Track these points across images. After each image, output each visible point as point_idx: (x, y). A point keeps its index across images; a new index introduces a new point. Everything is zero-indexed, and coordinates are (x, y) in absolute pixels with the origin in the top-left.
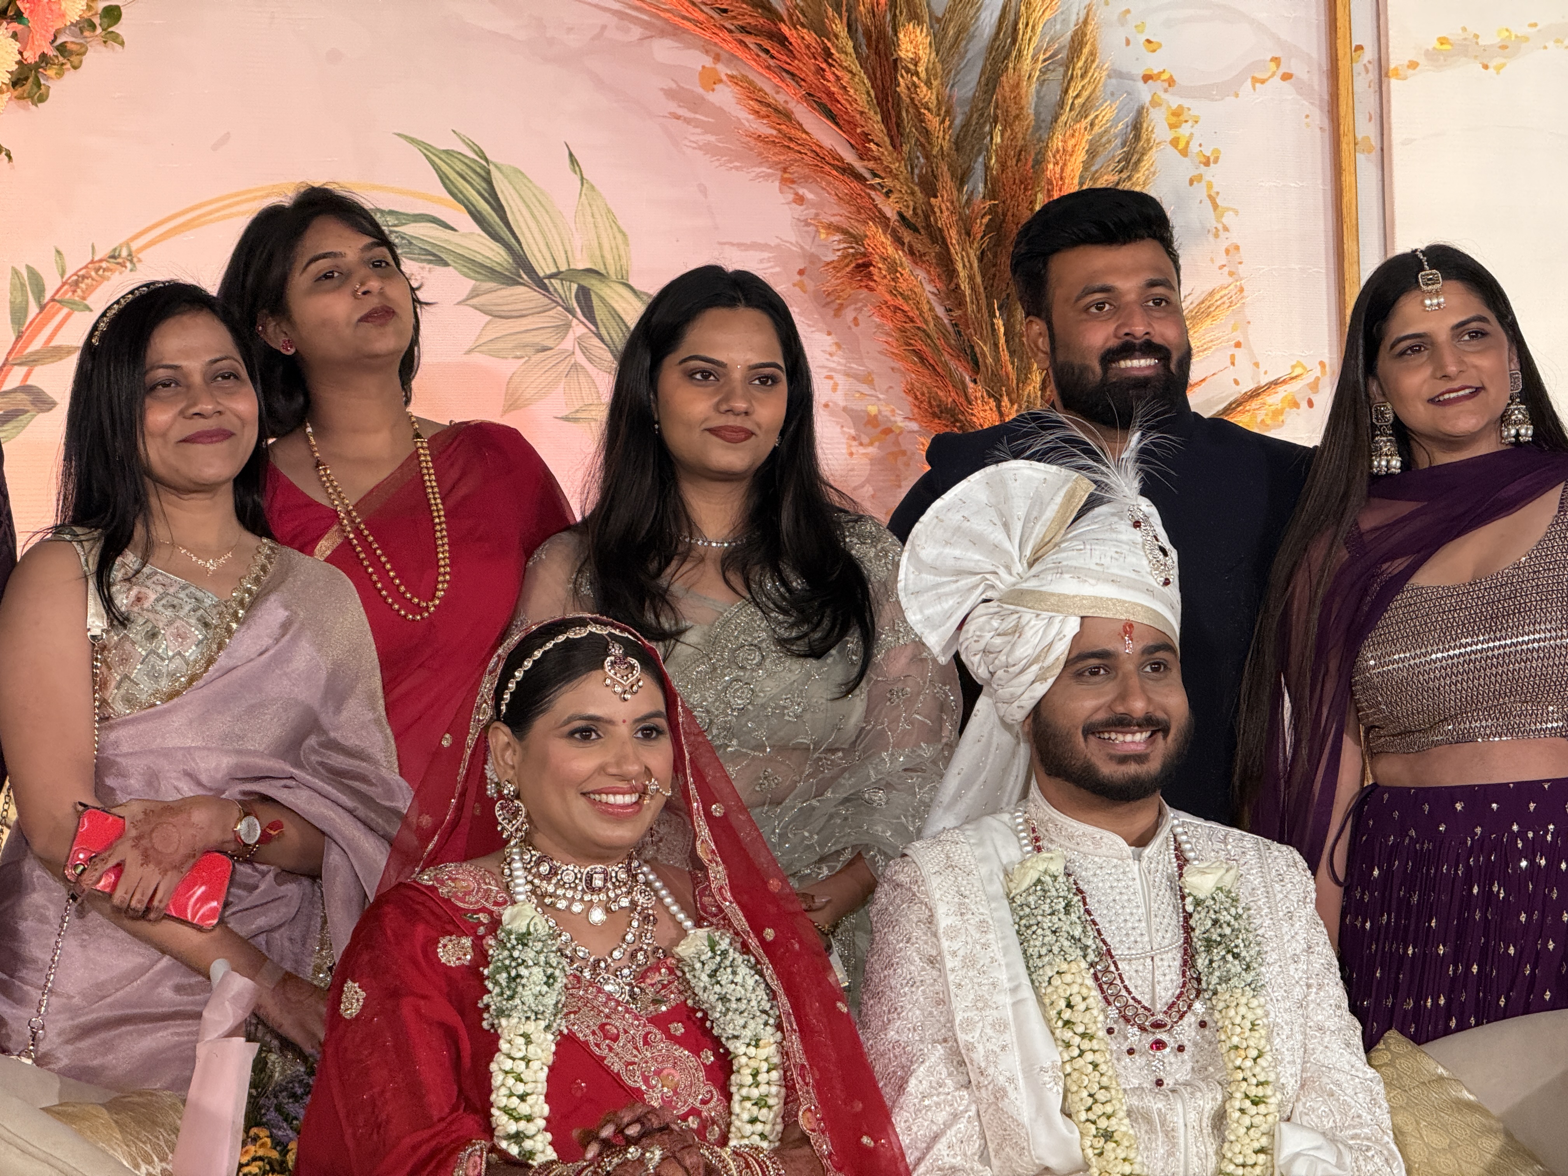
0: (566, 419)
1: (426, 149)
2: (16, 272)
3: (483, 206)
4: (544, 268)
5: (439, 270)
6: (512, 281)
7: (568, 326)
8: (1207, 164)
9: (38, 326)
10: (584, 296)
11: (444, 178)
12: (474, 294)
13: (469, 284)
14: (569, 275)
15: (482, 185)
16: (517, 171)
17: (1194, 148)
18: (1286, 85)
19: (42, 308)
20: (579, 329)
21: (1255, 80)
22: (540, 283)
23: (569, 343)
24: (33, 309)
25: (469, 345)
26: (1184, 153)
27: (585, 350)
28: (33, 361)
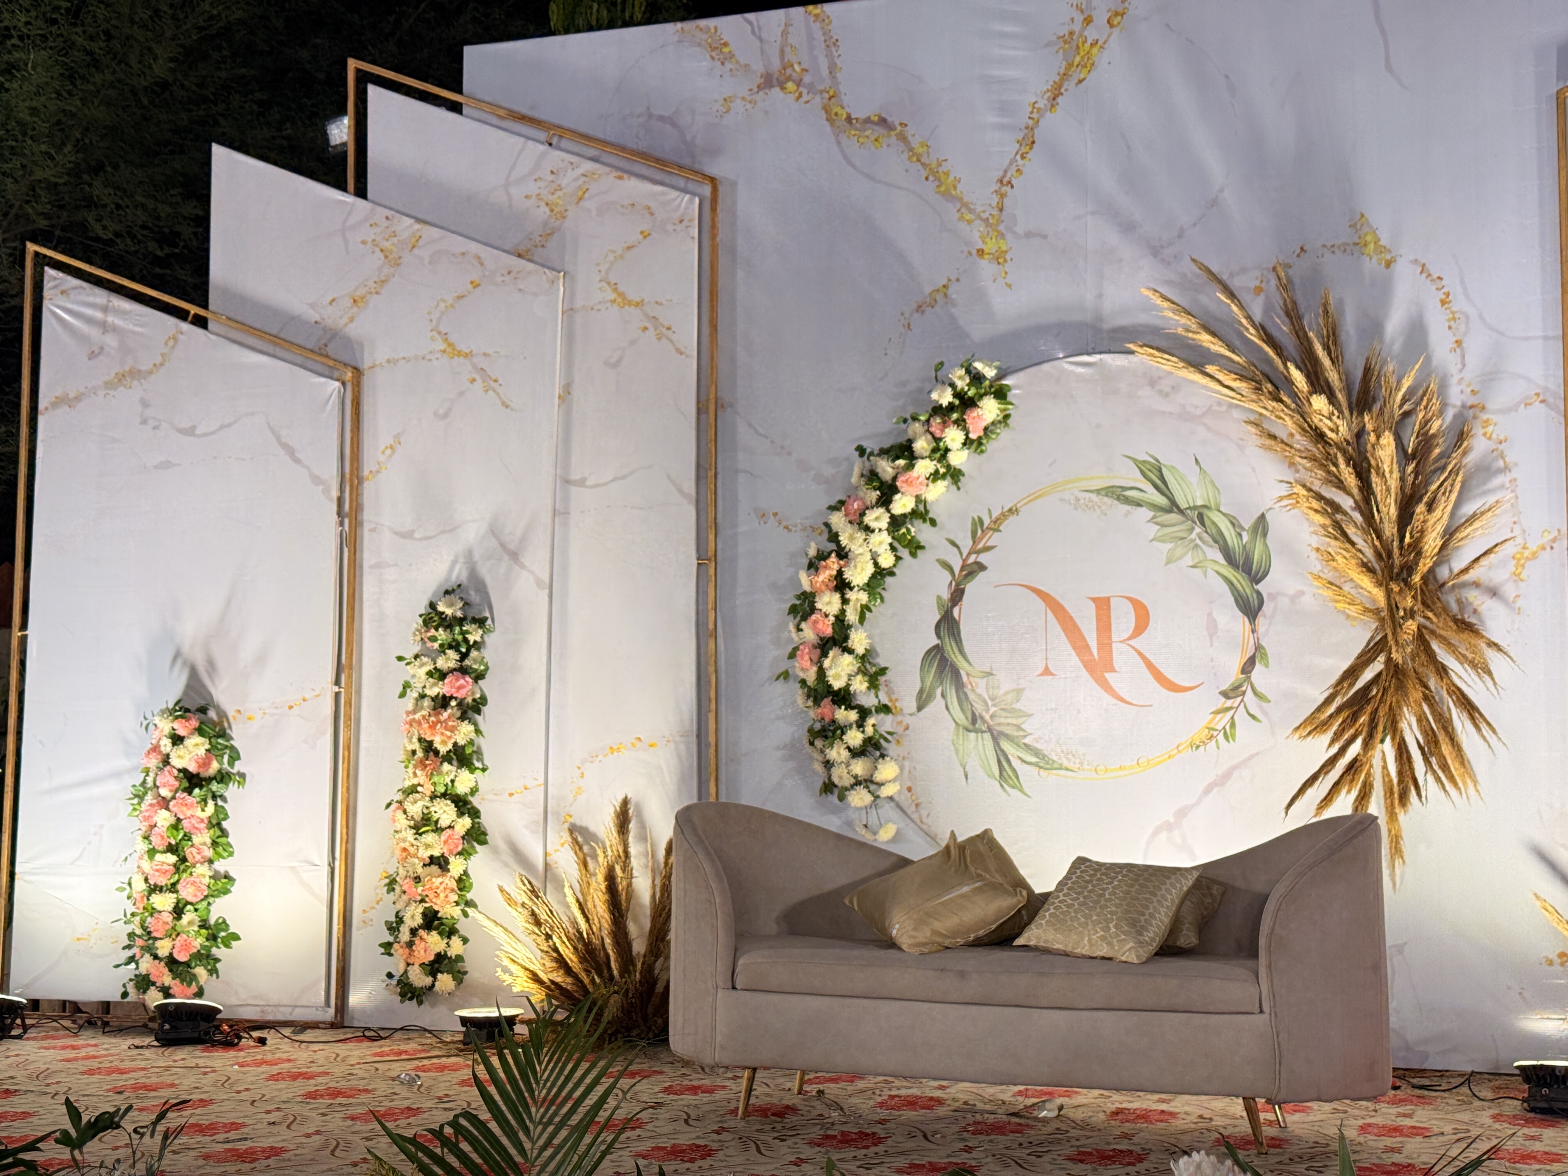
0: (1192, 567)
2: (973, 519)
3: (1158, 482)
4: (1183, 505)
5: (1139, 509)
6: (1169, 511)
7: (1192, 529)
8: (1501, 443)
9: (981, 539)
10: (1201, 517)
12: (1154, 517)
13: (1152, 514)
14: (1195, 508)
16: (1173, 467)
17: (1494, 436)
18: (1542, 405)
19: (983, 531)
20: (1198, 530)
21: (1526, 405)
22: (1181, 512)
23: (1193, 535)
24: (979, 532)
25: (1152, 537)
26: (1490, 438)
27: (1201, 538)
28: (979, 552)
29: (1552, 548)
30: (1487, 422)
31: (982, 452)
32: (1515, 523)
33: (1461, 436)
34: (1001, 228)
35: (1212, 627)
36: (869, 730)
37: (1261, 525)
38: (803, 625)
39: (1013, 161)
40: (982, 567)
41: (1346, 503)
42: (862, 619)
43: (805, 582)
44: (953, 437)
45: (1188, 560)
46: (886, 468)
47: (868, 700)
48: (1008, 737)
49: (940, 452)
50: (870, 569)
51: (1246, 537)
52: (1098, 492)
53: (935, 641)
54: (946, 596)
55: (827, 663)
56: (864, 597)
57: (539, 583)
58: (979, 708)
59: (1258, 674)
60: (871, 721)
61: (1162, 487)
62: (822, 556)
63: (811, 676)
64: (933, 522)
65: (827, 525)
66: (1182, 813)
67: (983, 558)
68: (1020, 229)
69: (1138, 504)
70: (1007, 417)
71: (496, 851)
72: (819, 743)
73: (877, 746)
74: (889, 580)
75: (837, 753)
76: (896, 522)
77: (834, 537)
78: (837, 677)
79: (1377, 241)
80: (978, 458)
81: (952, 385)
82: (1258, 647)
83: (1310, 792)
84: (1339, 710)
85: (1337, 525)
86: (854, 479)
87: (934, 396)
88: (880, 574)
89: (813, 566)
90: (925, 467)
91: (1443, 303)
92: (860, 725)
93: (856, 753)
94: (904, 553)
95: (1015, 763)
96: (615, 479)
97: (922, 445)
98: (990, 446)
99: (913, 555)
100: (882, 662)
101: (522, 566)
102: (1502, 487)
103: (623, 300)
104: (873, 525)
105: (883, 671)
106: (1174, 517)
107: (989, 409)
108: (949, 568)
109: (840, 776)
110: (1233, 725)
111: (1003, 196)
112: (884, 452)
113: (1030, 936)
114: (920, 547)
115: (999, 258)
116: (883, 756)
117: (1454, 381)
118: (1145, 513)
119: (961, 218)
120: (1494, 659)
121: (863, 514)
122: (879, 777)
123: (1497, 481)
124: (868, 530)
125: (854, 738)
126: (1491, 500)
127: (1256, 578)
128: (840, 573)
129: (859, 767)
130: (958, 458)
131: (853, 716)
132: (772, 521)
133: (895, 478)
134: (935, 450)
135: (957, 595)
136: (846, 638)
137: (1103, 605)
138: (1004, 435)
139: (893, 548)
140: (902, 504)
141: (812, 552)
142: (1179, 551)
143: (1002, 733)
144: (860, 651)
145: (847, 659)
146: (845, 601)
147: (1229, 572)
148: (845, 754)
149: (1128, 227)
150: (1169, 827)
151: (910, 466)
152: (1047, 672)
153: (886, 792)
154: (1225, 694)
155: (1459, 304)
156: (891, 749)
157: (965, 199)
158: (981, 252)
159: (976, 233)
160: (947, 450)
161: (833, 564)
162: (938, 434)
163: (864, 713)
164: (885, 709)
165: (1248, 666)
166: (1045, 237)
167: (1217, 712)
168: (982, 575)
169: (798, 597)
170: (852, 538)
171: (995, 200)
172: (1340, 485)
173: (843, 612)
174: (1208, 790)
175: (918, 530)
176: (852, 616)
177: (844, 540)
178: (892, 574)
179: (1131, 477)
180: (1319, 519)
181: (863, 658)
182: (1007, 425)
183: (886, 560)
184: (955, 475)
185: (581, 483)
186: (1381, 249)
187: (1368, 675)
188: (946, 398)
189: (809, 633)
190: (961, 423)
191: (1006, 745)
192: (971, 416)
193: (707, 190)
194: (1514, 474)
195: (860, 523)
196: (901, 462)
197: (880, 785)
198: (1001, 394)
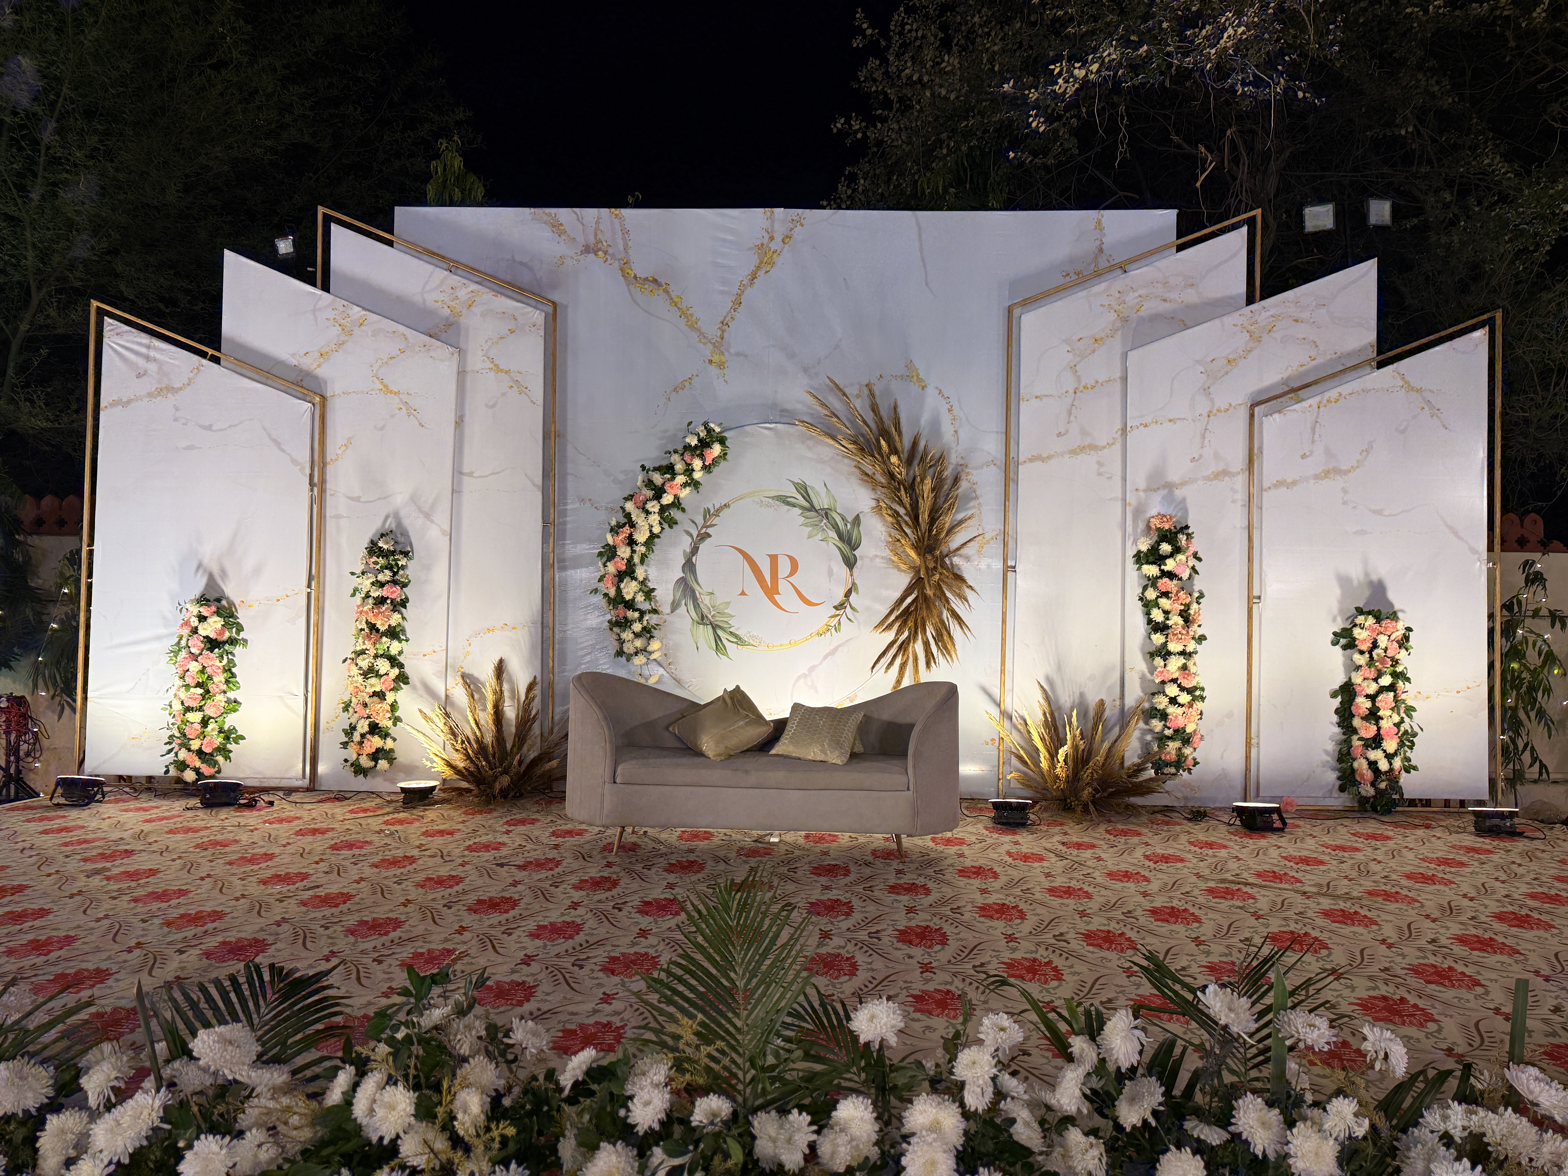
4: (818, 508)
6: (810, 510)
8: (974, 484)
10: (826, 514)
17: (972, 481)
18: (995, 467)
21: (988, 465)
22: (816, 511)
26: (969, 482)
28: (707, 527)
29: (996, 539)
30: (968, 474)
31: (711, 472)
32: (980, 525)
33: (956, 480)
34: (722, 349)
35: (830, 573)
36: (645, 623)
37: (857, 520)
38: (608, 564)
39: (730, 312)
40: (709, 536)
41: (902, 511)
42: (642, 562)
43: (610, 539)
44: (697, 464)
45: (819, 537)
46: (657, 479)
47: (646, 606)
48: (721, 628)
49: (689, 471)
50: (648, 534)
51: (849, 526)
52: (773, 498)
53: (682, 575)
54: (688, 550)
55: (622, 586)
56: (643, 549)
57: (443, 532)
58: (705, 612)
59: (853, 598)
60: (646, 617)
61: (807, 498)
62: (620, 526)
63: (612, 592)
64: (683, 510)
65: (623, 509)
66: (812, 669)
67: (709, 531)
68: (732, 351)
69: (794, 505)
70: (725, 454)
71: (414, 688)
72: (616, 630)
73: (649, 632)
74: (656, 540)
75: (627, 635)
76: (663, 509)
77: (628, 516)
78: (628, 593)
79: (918, 375)
80: (708, 476)
81: (698, 435)
82: (854, 584)
83: (883, 660)
84: (897, 618)
85: (898, 523)
86: (639, 483)
87: (688, 440)
88: (653, 537)
89: (614, 530)
90: (680, 479)
91: (950, 410)
92: (640, 619)
93: (637, 635)
94: (666, 526)
95: (724, 641)
96: (492, 474)
97: (679, 467)
98: (716, 470)
99: (671, 527)
100: (651, 585)
101: (432, 521)
102: (974, 507)
103: (497, 369)
104: (651, 510)
105: (653, 590)
106: (813, 514)
107: (717, 449)
108: (691, 536)
109: (628, 648)
110: (839, 624)
111: (723, 331)
112: (655, 469)
113: (778, 749)
114: (676, 523)
115: (721, 365)
116: (652, 637)
117: (953, 452)
118: (798, 511)
119: (700, 341)
120: (968, 593)
121: (645, 503)
122: (650, 649)
123: (972, 504)
124: (648, 513)
125: (637, 627)
126: (969, 513)
127: (854, 548)
128: (631, 535)
129: (639, 643)
130: (697, 475)
131: (636, 615)
132: (588, 504)
133: (663, 484)
134: (686, 471)
135: (695, 550)
136: (634, 572)
137: (774, 559)
138: (723, 464)
139: (660, 523)
140: (667, 499)
141: (614, 523)
142: (815, 532)
143: (717, 626)
144: (641, 579)
145: (634, 583)
146: (633, 551)
147: (840, 544)
148: (631, 636)
149: (791, 356)
150: (804, 676)
151: (673, 479)
152: (743, 593)
153: (653, 657)
154: (836, 608)
155: (956, 411)
156: (655, 633)
157: (703, 330)
158: (711, 362)
159: (707, 350)
160: (693, 470)
161: (627, 530)
162: (689, 461)
163: (642, 613)
164: (655, 611)
165: (848, 594)
166: (746, 356)
167: (832, 617)
168: (708, 540)
169: (603, 547)
170: (638, 516)
171: (719, 333)
172: (901, 503)
173: (632, 557)
174: (825, 657)
175: (674, 513)
176: (636, 559)
177: (634, 518)
178: (658, 537)
179: (791, 491)
180: (890, 519)
181: (643, 583)
182: (725, 459)
183: (656, 530)
184: (696, 484)
185: (470, 474)
186: (920, 380)
187: (909, 600)
188: (694, 442)
189: (611, 568)
190: (702, 456)
191: (720, 632)
192: (707, 452)
193: (550, 309)
194: (981, 500)
195: (643, 508)
196: (668, 476)
197: (650, 653)
198: (722, 441)
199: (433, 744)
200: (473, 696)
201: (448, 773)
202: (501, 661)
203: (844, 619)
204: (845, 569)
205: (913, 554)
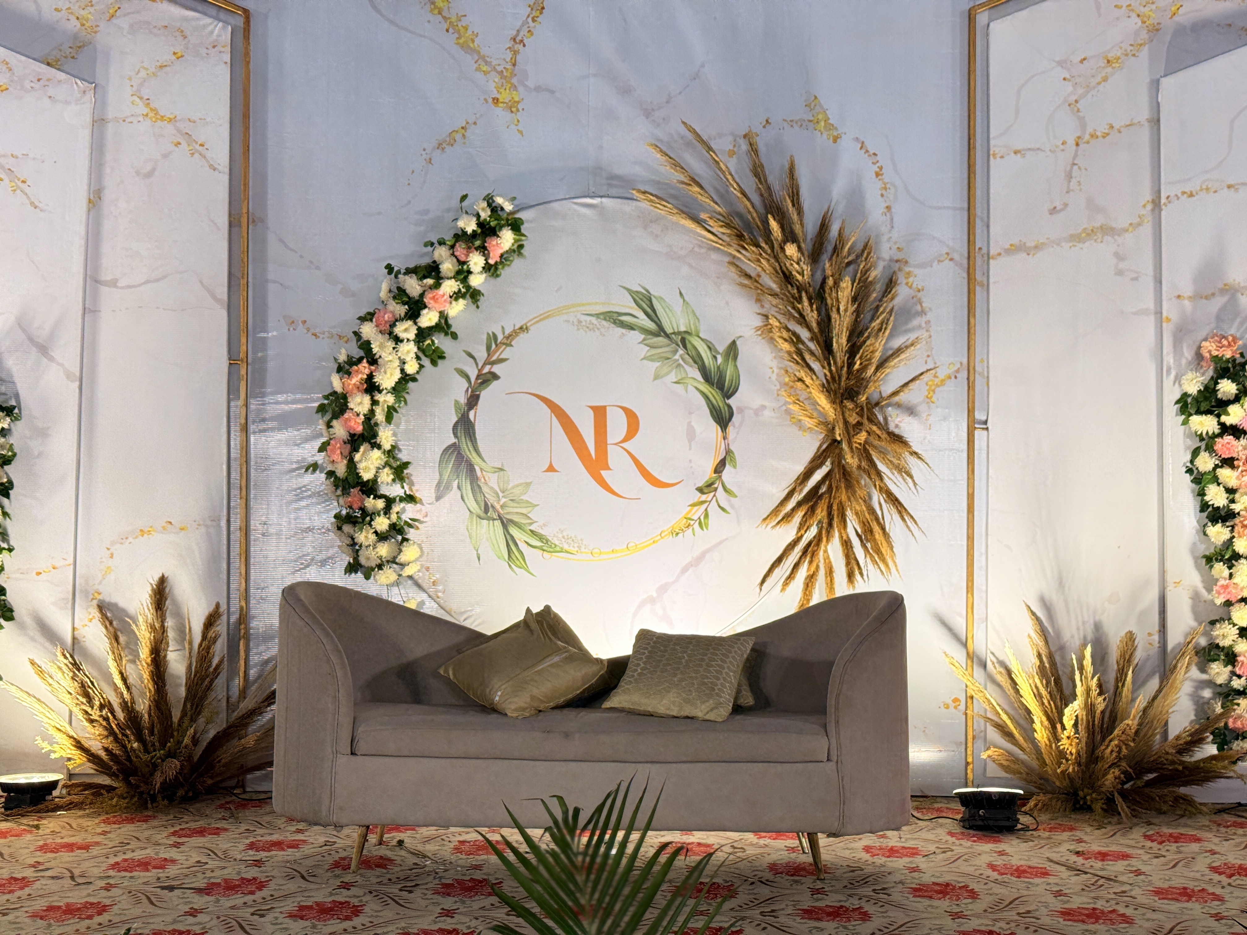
0: (676, 383)
1: (629, 290)
2: (488, 334)
3: (649, 310)
4: (669, 330)
5: (632, 332)
6: (657, 335)
7: (677, 351)
8: (919, 291)
9: (495, 351)
10: (683, 341)
11: (635, 300)
12: (644, 340)
13: (643, 336)
14: (679, 333)
15: (648, 303)
16: (661, 298)
17: (914, 286)
18: (951, 263)
19: (497, 345)
20: (681, 352)
21: (939, 261)
22: (667, 336)
23: (677, 357)
24: (494, 346)
25: (642, 357)
26: (911, 287)
27: (683, 359)
28: (493, 363)
29: (956, 377)
30: (909, 274)
31: (498, 276)
32: (928, 356)
33: (890, 284)
34: (514, 80)
35: (691, 435)
36: (394, 517)
37: (732, 350)
38: (335, 423)
39: (525, 23)
40: (495, 377)
41: (805, 334)
42: (389, 418)
43: (337, 383)
44: (476, 261)
45: (673, 377)
46: (413, 286)
47: (395, 491)
49: (463, 274)
50: (397, 375)
51: (720, 359)
52: (597, 316)
53: (452, 440)
54: (463, 400)
55: (357, 457)
56: (390, 399)
57: (69, 376)
58: (491, 499)
59: (728, 473)
60: (396, 508)
61: (652, 314)
62: (352, 362)
63: (341, 470)
64: (454, 336)
65: (357, 334)
66: (663, 589)
67: (496, 369)
68: (530, 83)
69: (631, 327)
70: (521, 247)
71: (22, 627)
72: (347, 528)
73: (400, 531)
74: (411, 385)
75: (365, 537)
76: (422, 334)
77: (366, 346)
78: (367, 469)
79: (827, 120)
80: (492, 281)
81: (478, 216)
82: (728, 452)
83: (777, 572)
84: (799, 504)
85: (800, 353)
86: (383, 293)
87: (461, 224)
88: (406, 379)
89: (344, 369)
90: (450, 286)
91: (877, 175)
92: (387, 510)
93: (382, 537)
94: (426, 362)
95: (522, 546)
96: (147, 282)
97: (448, 267)
98: (505, 272)
99: (434, 363)
100: (403, 456)
101: (51, 359)
102: (920, 327)
103: (156, 116)
104: (402, 335)
105: (406, 465)
106: (661, 340)
107: (507, 238)
108: (467, 378)
109: (369, 557)
110: (706, 516)
111: (516, 53)
112: (409, 271)
113: (616, 700)
114: (442, 357)
115: (512, 107)
116: (405, 540)
117: (885, 238)
118: (637, 336)
119: (478, 69)
120: (913, 463)
121: (393, 325)
122: (402, 558)
123: (915, 322)
124: (398, 340)
125: (382, 523)
126: (912, 336)
127: (728, 394)
128: (370, 377)
129: (384, 550)
130: (477, 280)
131: (380, 504)
132: (301, 328)
133: (422, 295)
134: (459, 272)
135: (473, 401)
136: (375, 435)
137: (600, 413)
138: (517, 263)
139: (418, 358)
140: (428, 319)
141: (342, 358)
142: (665, 369)
143: (512, 521)
144: (387, 446)
145: (376, 454)
146: (374, 402)
147: (705, 388)
148: (373, 537)
149: (625, 91)
150: (651, 600)
151: (437, 285)
152: (551, 469)
153: (408, 571)
154: (701, 490)
155: (888, 176)
156: (411, 534)
157: (483, 52)
158: (496, 101)
159: (492, 84)
160: (469, 272)
161: (364, 368)
162: (462, 258)
163: (390, 502)
164: (410, 499)
165: (720, 468)
166: (552, 92)
167: (693, 505)
168: (495, 384)
169: (326, 397)
170: (382, 346)
171: (509, 56)
172: (802, 320)
173: (372, 412)
174: (684, 570)
175: (439, 341)
176: (380, 416)
177: (375, 348)
178: (414, 380)
179: (626, 305)
180: (786, 346)
181: (391, 453)
182: (520, 254)
183: (411, 368)
184: (474, 295)
185: (113, 283)
186: (830, 127)
187: (817, 476)
188: (471, 226)
189: (340, 430)
190: (483, 249)
191: (513, 531)
192: (492, 242)
193: (240, 21)
194: (930, 316)
195: (390, 333)
196: (430, 281)
197: (403, 565)
198: (516, 226)
199: (53, 715)
200: (117, 639)
201: (79, 759)
202: (163, 581)
203: (713, 508)
204: (714, 428)
205: (823, 401)
